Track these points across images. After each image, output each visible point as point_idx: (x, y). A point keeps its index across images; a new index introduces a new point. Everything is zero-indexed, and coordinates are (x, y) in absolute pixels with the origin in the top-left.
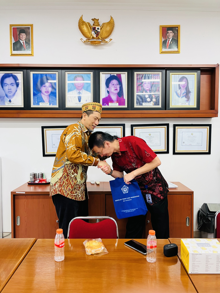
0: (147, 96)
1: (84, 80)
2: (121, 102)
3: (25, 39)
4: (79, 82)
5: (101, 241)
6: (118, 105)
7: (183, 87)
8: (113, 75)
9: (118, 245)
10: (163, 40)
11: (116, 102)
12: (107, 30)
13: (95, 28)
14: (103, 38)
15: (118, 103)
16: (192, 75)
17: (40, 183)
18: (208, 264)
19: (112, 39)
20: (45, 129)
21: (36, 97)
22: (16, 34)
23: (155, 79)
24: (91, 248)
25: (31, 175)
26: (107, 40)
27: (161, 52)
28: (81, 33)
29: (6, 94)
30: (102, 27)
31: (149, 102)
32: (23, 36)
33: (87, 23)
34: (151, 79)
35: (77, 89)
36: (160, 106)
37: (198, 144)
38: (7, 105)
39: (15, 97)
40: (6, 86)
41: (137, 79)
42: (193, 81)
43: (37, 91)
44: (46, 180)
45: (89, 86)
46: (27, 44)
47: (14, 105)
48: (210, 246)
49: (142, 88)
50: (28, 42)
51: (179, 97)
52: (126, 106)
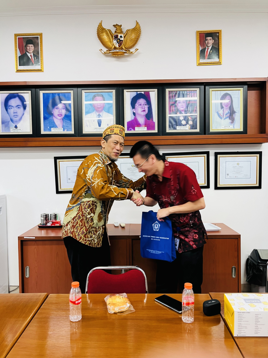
0: (182, 118)
1: (104, 100)
2: (150, 126)
3: (33, 52)
4: (99, 102)
5: (127, 296)
6: (146, 130)
7: (226, 106)
8: (140, 92)
9: (147, 301)
10: (201, 49)
11: (144, 126)
12: (132, 38)
13: (117, 35)
14: (127, 48)
15: (146, 128)
16: (238, 91)
17: (53, 225)
18: (258, 324)
19: (138, 49)
20: (58, 160)
21: (47, 121)
22: (22, 45)
23: (192, 97)
24: (114, 304)
25: (41, 217)
26: (132, 50)
27: (199, 63)
28: (101, 43)
29: (12, 118)
30: (126, 34)
31: (184, 125)
32: (31, 48)
33: (108, 30)
34: (187, 97)
35: (97, 111)
36: (198, 130)
37: (245, 177)
38: (13, 131)
39: (22, 122)
40: (11, 108)
41: (170, 97)
42: (238, 98)
43: (49, 115)
44: (60, 222)
45: (111, 107)
46: (35, 58)
47: (20, 131)
48: (260, 302)
49: (176, 108)
50: (37, 54)
51: (222, 119)
52: (156, 131)
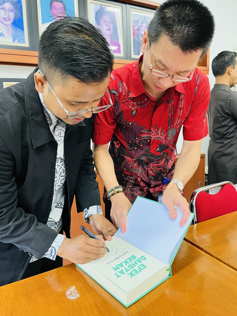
8: (105, 6)
52: (122, 55)
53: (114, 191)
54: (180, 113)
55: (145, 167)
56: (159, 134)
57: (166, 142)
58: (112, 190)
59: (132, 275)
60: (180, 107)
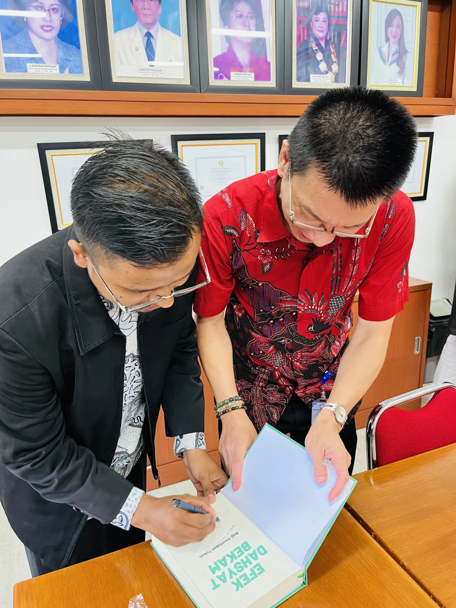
0: (318, 57)
6: (253, 79)
7: (394, 38)
11: (249, 69)
16: (412, 7)
20: (49, 153)
31: (323, 73)
35: (142, 23)
42: (413, 23)
49: (310, 32)
51: (386, 64)
52: (273, 83)
53: (227, 405)
54: (354, 270)
55: (288, 354)
56: (314, 304)
57: (327, 317)
58: (224, 404)
59: (238, 585)
60: (353, 259)
